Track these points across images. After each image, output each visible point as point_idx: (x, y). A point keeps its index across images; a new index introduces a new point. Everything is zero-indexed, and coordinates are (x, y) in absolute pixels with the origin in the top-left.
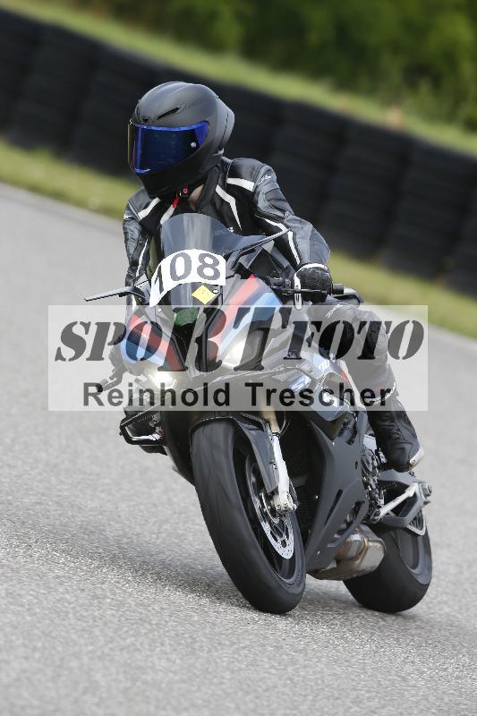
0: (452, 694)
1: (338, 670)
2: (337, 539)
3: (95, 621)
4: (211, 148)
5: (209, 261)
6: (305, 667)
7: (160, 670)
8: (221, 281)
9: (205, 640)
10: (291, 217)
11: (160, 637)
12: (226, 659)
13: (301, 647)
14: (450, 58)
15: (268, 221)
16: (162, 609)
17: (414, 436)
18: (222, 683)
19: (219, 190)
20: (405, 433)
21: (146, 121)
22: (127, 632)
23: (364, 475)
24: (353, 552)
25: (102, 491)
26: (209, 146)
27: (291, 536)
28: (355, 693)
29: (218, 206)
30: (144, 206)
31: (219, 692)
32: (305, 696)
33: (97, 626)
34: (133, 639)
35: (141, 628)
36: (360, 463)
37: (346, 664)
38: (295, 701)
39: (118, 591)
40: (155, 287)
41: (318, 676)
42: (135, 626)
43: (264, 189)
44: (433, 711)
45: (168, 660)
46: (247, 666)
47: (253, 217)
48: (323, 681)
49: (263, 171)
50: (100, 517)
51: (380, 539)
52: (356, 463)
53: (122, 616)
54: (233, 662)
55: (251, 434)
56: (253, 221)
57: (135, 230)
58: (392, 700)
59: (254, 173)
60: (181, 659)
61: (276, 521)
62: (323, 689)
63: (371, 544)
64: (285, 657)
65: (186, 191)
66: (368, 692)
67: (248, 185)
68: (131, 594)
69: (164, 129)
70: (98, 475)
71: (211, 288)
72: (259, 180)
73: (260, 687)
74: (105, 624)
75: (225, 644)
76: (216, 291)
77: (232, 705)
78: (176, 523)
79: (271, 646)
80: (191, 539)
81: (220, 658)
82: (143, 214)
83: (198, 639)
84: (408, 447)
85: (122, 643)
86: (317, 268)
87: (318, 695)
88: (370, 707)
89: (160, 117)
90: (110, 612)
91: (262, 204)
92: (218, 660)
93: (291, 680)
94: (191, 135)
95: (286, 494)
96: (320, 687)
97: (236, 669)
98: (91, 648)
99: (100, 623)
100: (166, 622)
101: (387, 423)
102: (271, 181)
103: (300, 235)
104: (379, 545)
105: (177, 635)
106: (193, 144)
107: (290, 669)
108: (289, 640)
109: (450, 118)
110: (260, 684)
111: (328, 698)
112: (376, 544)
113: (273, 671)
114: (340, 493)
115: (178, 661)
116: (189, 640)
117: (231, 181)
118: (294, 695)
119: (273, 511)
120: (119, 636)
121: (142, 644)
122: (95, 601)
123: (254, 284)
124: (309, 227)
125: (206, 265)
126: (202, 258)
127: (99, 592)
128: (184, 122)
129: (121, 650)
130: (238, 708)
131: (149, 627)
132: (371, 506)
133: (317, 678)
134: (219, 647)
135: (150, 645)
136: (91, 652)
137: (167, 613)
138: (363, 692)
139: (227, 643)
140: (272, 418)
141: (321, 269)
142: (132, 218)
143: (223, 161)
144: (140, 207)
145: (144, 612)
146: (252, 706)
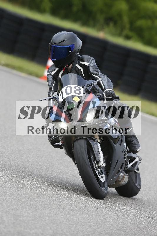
0: (121, 224)
1: (84, 216)
2: (116, 175)
3: (3, 200)
4: (75, 53)
5: (78, 88)
6: (73, 215)
7: (25, 217)
8: (82, 95)
9: (40, 206)
10: (101, 74)
11: (25, 205)
12: (47, 213)
13: (71, 209)
14: (120, 15)
15: (93, 75)
16: (26, 196)
17: (138, 142)
18: (45, 221)
19: (77, 65)
20: (135, 142)
21: (55, 44)
22: (14, 204)
23: (124, 155)
24: (120, 179)
25: (6, 158)
26: (75, 52)
27: (104, 174)
28: (89, 224)
29: (77, 70)
30: (53, 70)
31: (45, 224)
32: (73, 225)
33: (4, 202)
34: (16, 206)
35: (19, 202)
36: (123, 152)
37: (86, 214)
38: (70, 226)
39: (11, 190)
40: (61, 97)
41: (77, 218)
42: (17, 202)
43: (92, 65)
44: (115, 229)
45: (28, 213)
46: (54, 215)
47: (88, 74)
48: (79, 220)
49: (91, 59)
50: (5, 166)
51: (127, 175)
52: (122, 152)
53: (12, 199)
54: (49, 214)
55: (92, 143)
56: (88, 75)
57: (51, 78)
58: (101, 226)
59: (88, 60)
60: (32, 213)
61: (100, 170)
62: (79, 223)
63: (125, 176)
64: (66, 212)
65: (67, 66)
66: (94, 223)
67: (87, 64)
68: (15, 192)
69: (61, 47)
70: (4, 152)
71: (79, 97)
72: (90, 62)
73: (58, 222)
74: (7, 201)
75: (46, 208)
76: (80, 98)
77: (49, 228)
78: (30, 168)
79: (62, 208)
80: (35, 173)
81: (45, 212)
82: (53, 73)
83: (37, 206)
84: (136, 146)
85: (12, 207)
86: (111, 90)
87: (77, 224)
88: (94, 228)
89: (59, 43)
90: (8, 197)
91: (91, 70)
92: (44, 213)
93: (68, 219)
94: (69, 48)
95: (103, 162)
96: (78, 222)
97: (50, 216)
98: (2, 209)
99: (5, 201)
100: (27, 201)
101: (130, 138)
102: (94, 63)
103: (104, 80)
104: (127, 176)
105: (31, 205)
106: (70, 51)
107: (68, 216)
108: (68, 207)
109: (120, 35)
110: (58, 221)
111: (80, 225)
112: (126, 176)
113: (62, 217)
114: (118, 161)
115: (31, 213)
116: (35, 207)
117: (81, 62)
118: (69, 224)
119: (99, 167)
120: (11, 205)
121: (19, 208)
122: (4, 194)
123: (92, 96)
124: (106, 77)
125: (77, 90)
126: (75, 87)
127: (5, 191)
128: (67, 44)
129: (12, 210)
130: (51, 229)
131: (21, 202)
132: (126, 164)
133: (77, 219)
134: (44, 209)
135: (22, 208)
136: (2, 210)
137: (27, 197)
138: (92, 223)
139: (47, 207)
140: (98, 138)
141: (112, 91)
142: (50, 74)
143: (78, 57)
144: (52, 70)
145: (20, 197)
146: (55, 228)
